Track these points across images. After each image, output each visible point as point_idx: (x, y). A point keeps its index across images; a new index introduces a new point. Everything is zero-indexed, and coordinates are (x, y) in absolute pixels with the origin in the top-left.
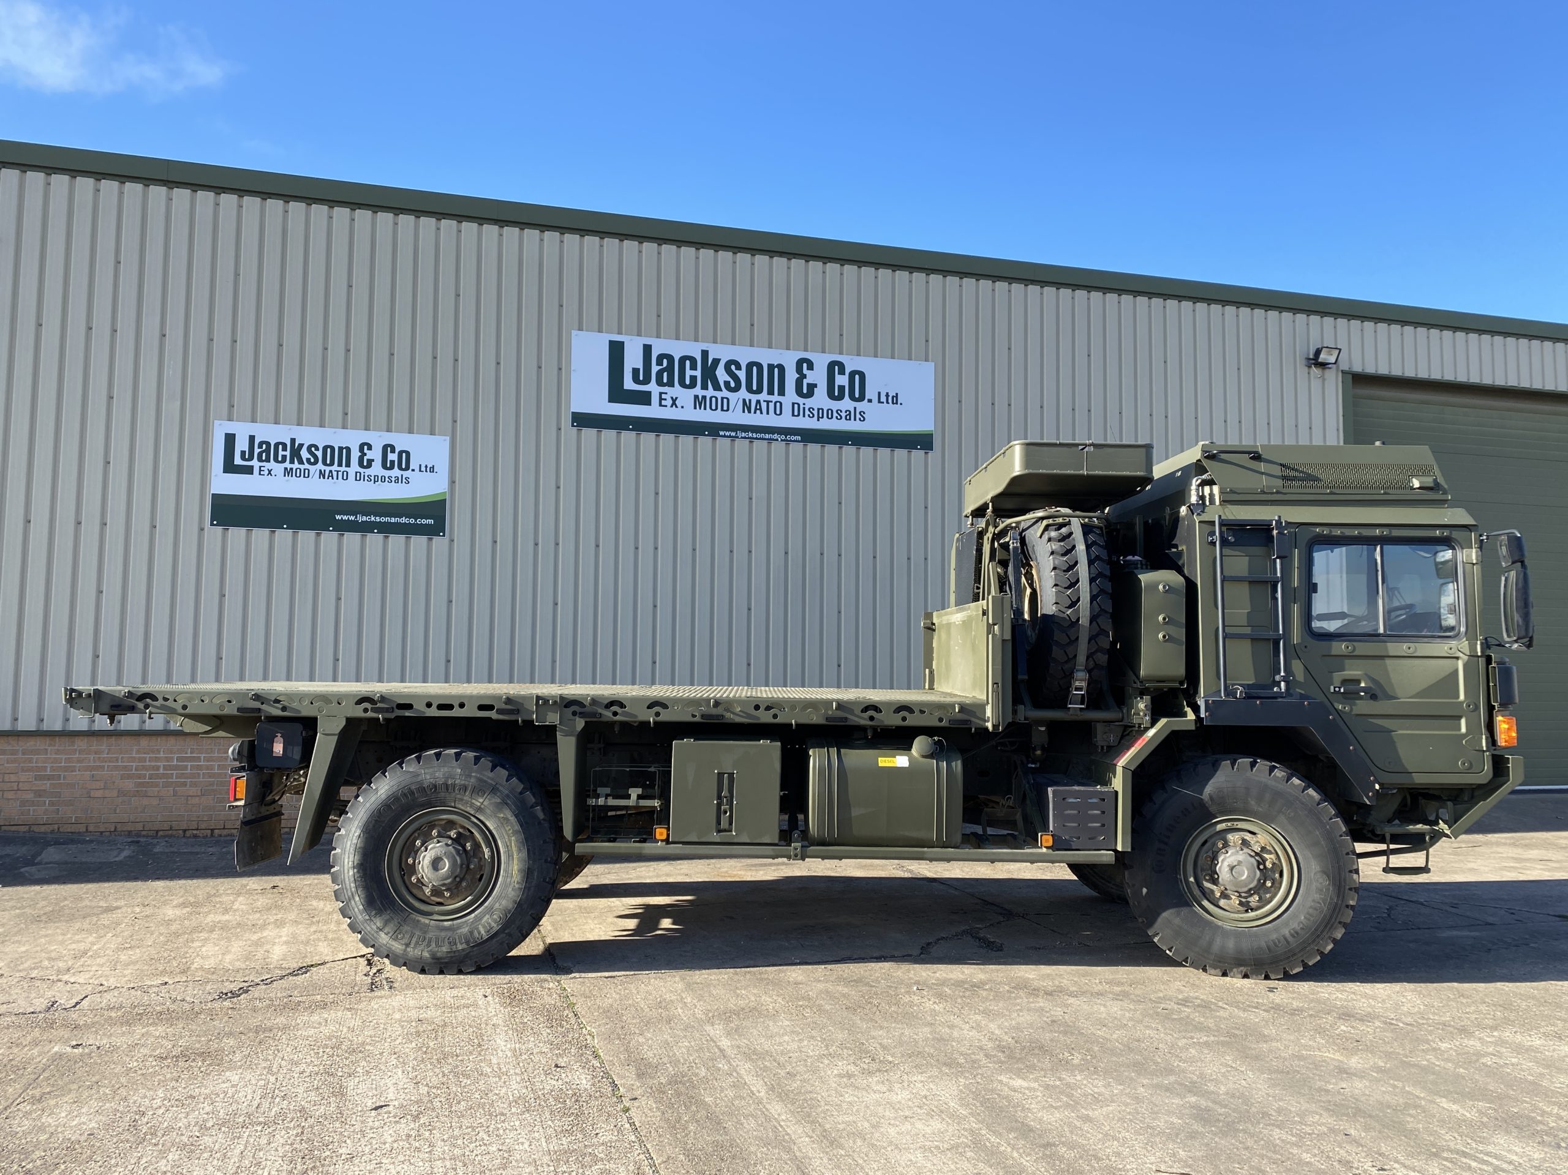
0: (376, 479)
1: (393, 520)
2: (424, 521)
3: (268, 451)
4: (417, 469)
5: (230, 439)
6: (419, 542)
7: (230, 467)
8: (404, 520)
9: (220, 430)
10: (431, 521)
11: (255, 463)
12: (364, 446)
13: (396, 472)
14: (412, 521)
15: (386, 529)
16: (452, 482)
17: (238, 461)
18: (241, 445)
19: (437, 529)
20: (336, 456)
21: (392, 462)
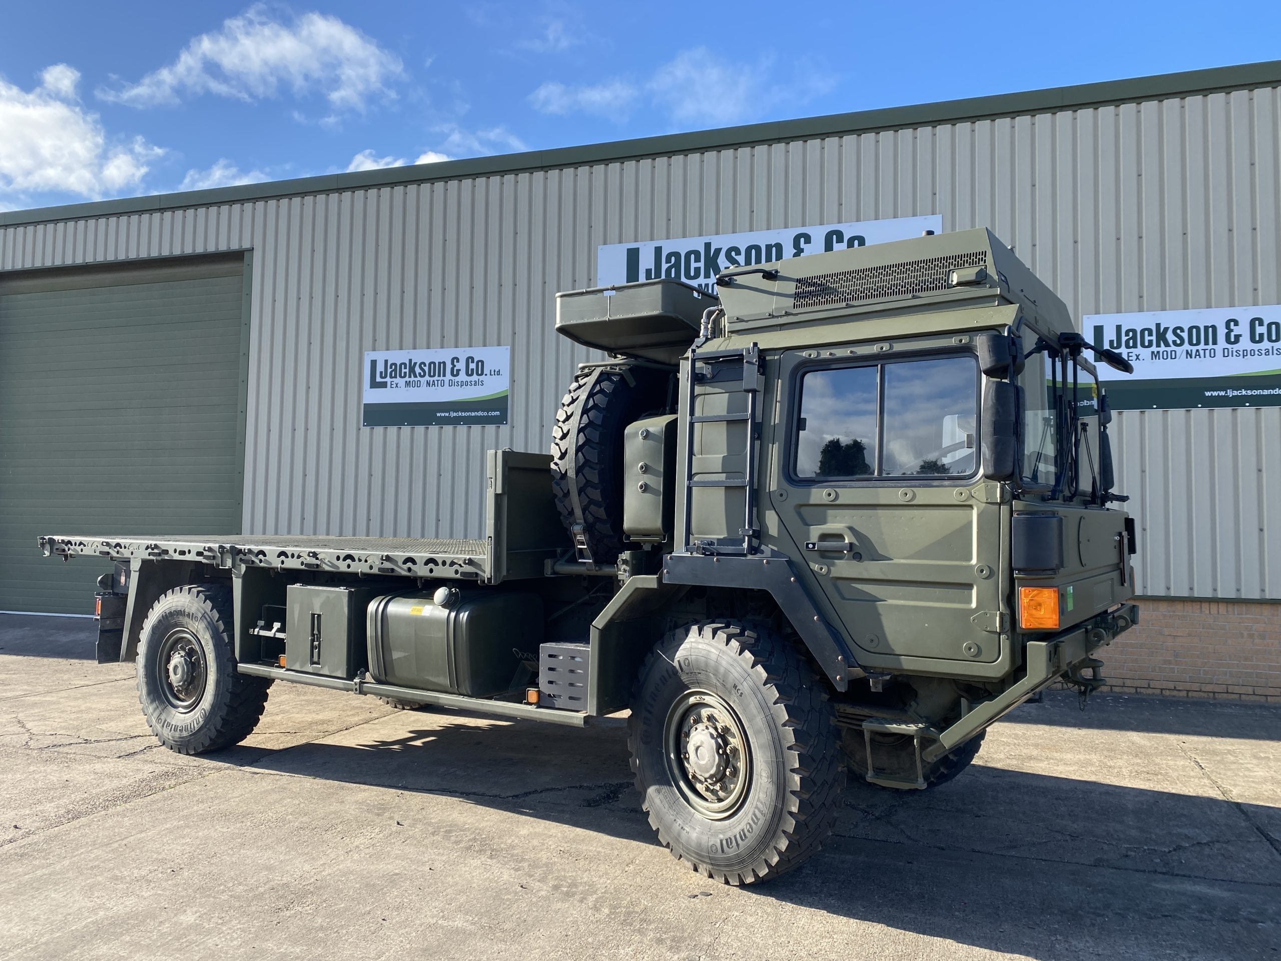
0: (462, 384)
1: (473, 414)
2: (494, 414)
3: (395, 370)
4: (489, 374)
5: (374, 363)
6: (491, 429)
7: (374, 384)
8: (480, 414)
9: (369, 357)
10: (498, 413)
11: (388, 379)
12: (455, 359)
13: (475, 377)
14: (485, 414)
15: (469, 421)
16: (513, 381)
17: (378, 379)
18: (380, 368)
19: (501, 420)
20: (437, 369)
21: (472, 370)
